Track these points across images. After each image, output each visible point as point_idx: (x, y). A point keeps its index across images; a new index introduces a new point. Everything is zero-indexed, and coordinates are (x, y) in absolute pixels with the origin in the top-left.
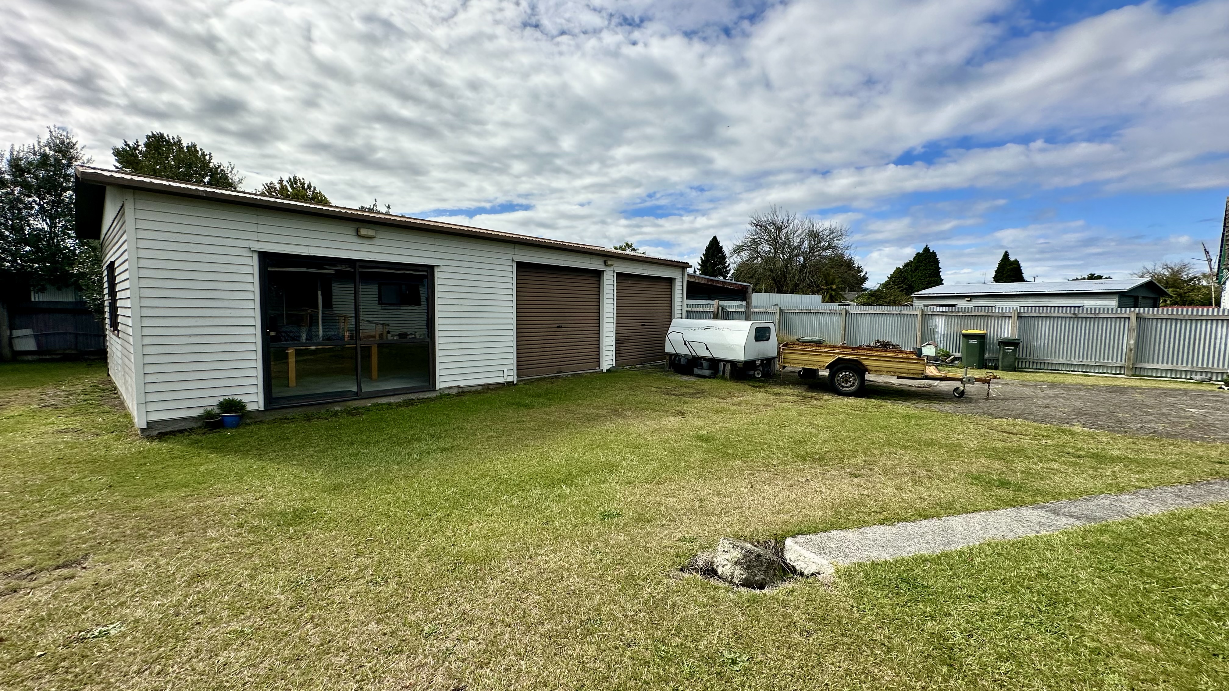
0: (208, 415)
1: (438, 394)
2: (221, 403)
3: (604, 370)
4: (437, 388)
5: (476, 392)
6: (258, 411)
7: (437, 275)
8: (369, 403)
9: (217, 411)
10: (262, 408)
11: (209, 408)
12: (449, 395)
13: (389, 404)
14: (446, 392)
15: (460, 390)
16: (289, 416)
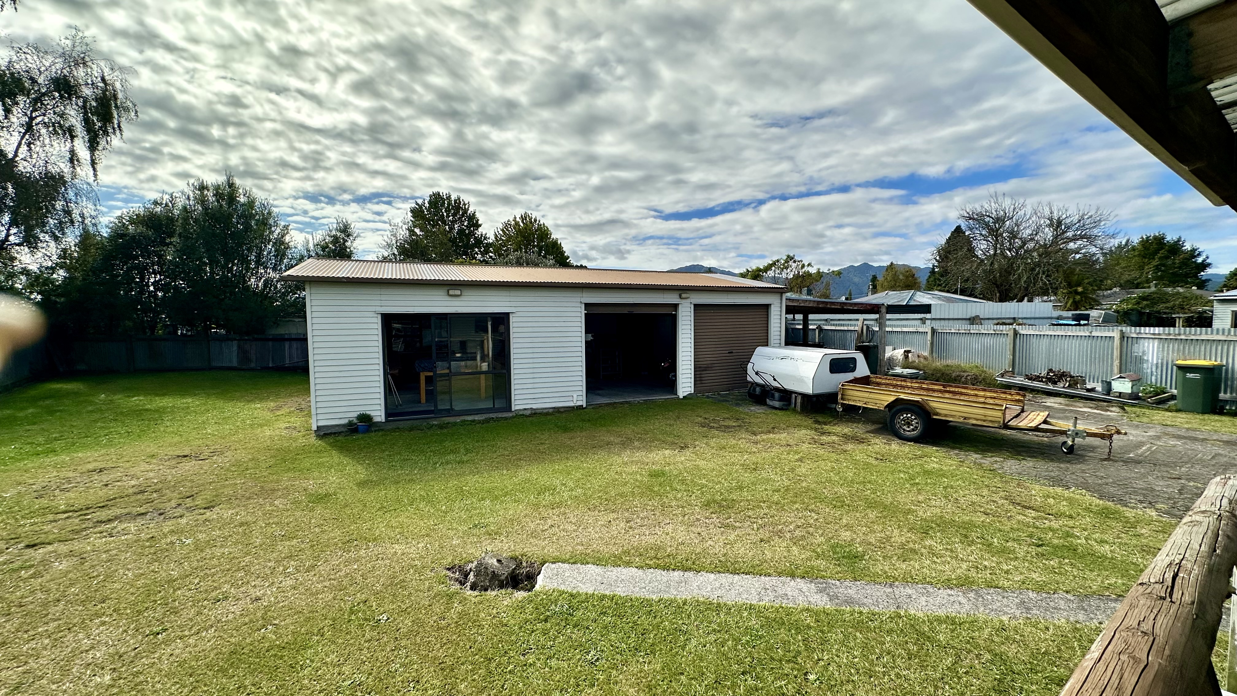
0: (350, 424)
1: (511, 415)
2: (358, 416)
3: (681, 397)
4: (513, 410)
5: (547, 414)
6: (381, 422)
7: (512, 319)
8: (458, 420)
9: (355, 421)
10: (384, 421)
11: (351, 419)
12: (523, 415)
13: (474, 421)
14: (521, 413)
15: (533, 412)
16: (400, 427)
